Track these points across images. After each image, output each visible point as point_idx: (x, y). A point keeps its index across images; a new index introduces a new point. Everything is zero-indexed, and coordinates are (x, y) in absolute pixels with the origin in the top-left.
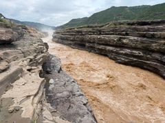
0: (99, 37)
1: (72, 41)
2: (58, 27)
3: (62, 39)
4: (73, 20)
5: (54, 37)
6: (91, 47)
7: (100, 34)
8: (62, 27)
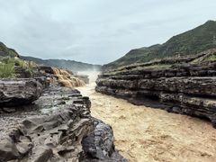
0: (186, 81)
1: (132, 89)
2: (106, 66)
3: (113, 86)
4: (133, 52)
5: (100, 84)
6: (172, 101)
7: (188, 75)
8: (113, 65)
